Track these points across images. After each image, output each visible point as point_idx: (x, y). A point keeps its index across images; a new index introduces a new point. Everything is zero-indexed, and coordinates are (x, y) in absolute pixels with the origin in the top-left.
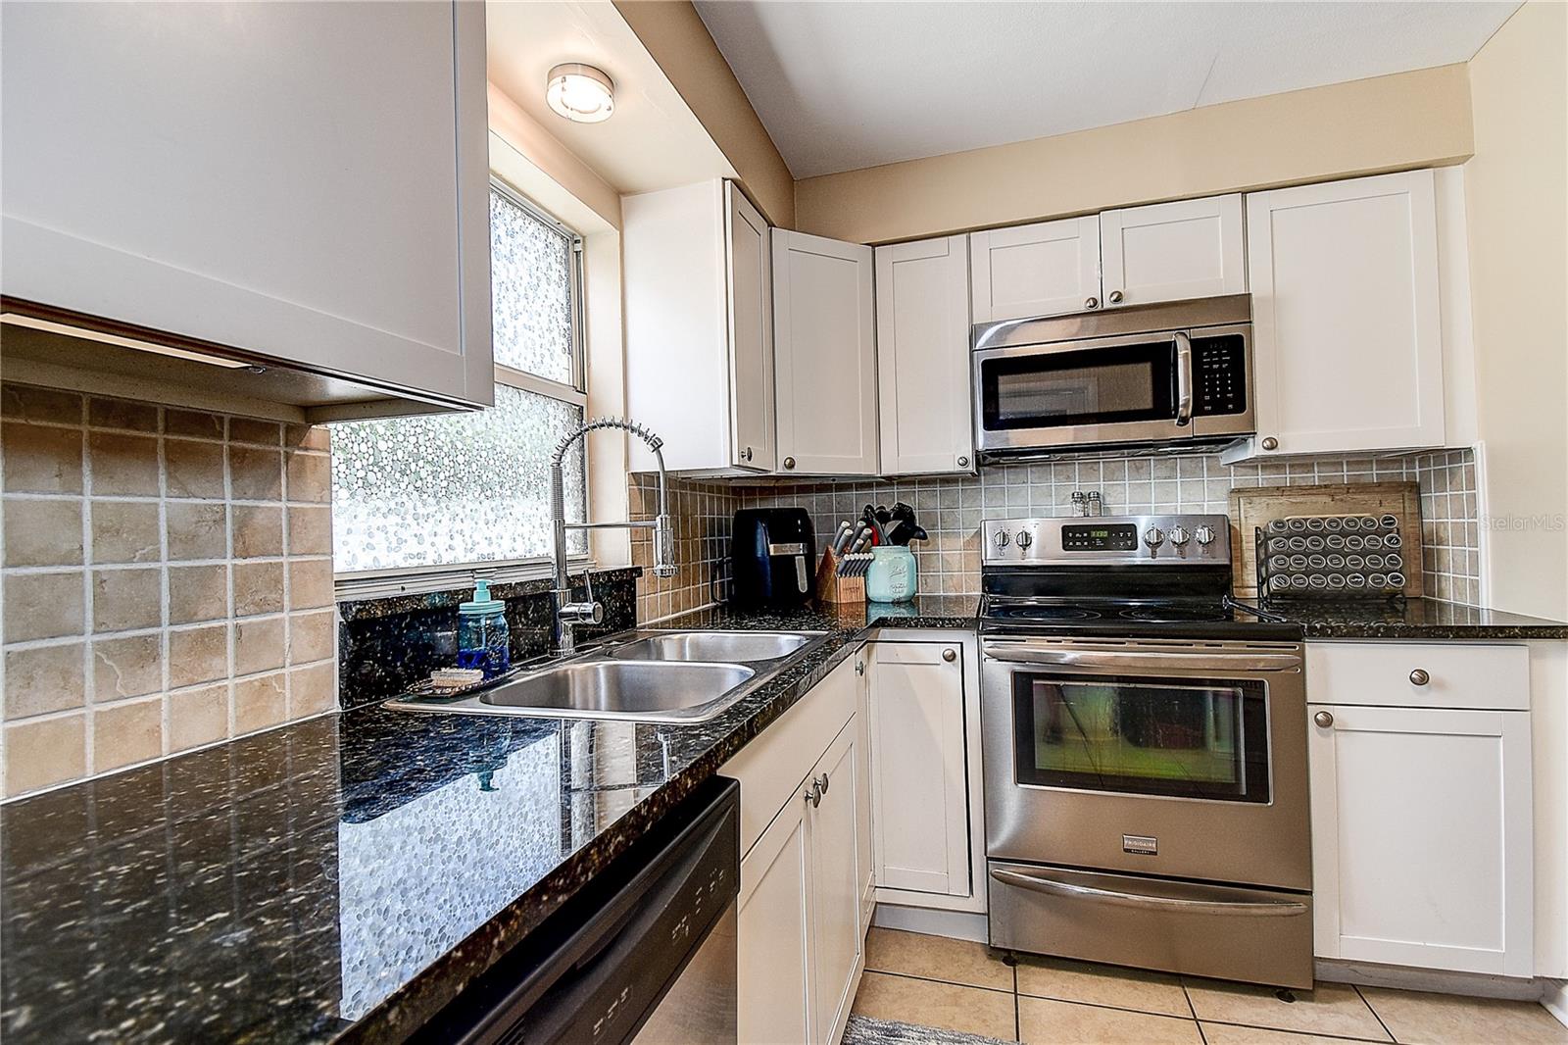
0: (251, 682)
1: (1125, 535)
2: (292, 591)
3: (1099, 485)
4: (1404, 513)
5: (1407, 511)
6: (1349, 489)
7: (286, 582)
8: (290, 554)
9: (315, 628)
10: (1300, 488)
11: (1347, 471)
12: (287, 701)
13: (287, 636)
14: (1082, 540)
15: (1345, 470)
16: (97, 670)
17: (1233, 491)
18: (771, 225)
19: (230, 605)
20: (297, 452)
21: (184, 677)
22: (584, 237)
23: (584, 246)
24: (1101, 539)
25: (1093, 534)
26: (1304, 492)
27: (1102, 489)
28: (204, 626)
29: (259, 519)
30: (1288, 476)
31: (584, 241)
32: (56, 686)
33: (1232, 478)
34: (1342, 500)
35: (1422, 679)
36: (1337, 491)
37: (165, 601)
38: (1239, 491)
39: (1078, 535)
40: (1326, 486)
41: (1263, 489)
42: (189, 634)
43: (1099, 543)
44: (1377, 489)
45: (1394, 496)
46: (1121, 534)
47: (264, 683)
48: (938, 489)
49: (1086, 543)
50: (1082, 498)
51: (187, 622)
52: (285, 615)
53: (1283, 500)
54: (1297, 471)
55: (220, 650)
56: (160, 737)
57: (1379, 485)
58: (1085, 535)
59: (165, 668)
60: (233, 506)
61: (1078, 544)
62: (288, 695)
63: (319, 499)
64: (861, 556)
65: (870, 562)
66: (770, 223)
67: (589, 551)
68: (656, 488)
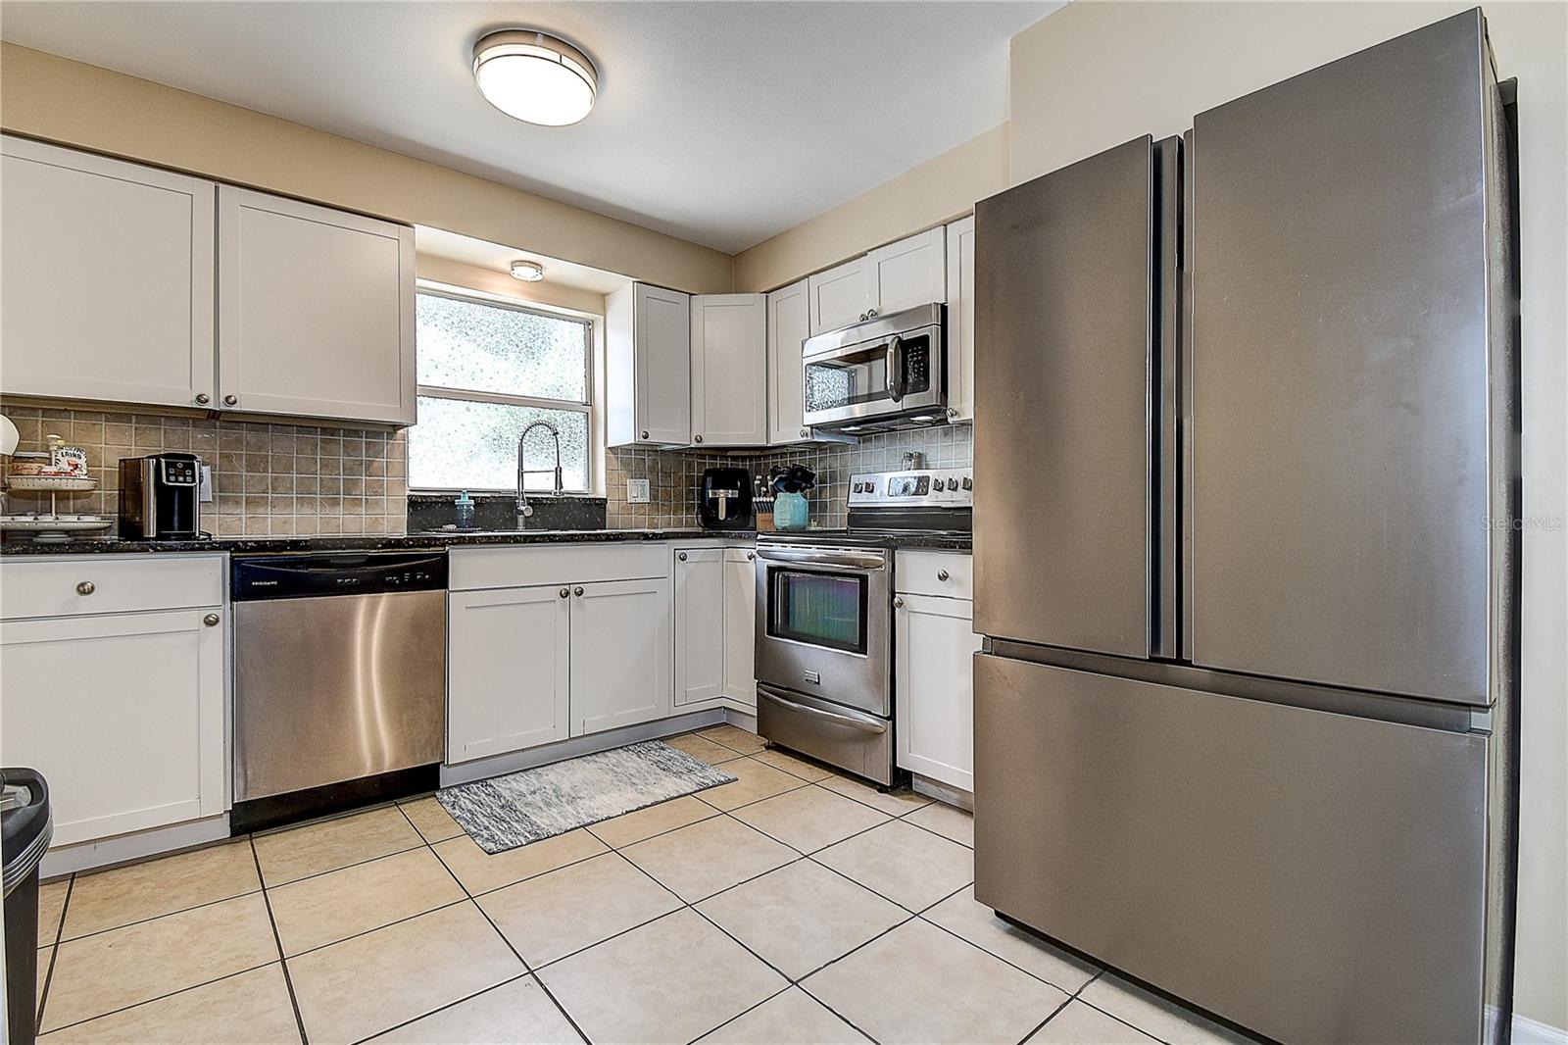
2: (387, 489)
3: (917, 448)
7: (385, 486)
8: (387, 477)
9: (397, 503)
12: (386, 526)
13: (385, 504)
19: (364, 492)
20: (391, 442)
22: (592, 321)
23: (593, 326)
27: (924, 450)
28: (355, 497)
29: (375, 464)
31: (593, 324)
32: (309, 506)
37: (342, 488)
42: (349, 498)
47: (376, 519)
50: (910, 457)
51: (349, 495)
52: (385, 497)
55: (361, 505)
59: (342, 506)
60: (365, 460)
63: (399, 458)
64: (765, 499)
65: (772, 503)
66: (691, 294)
67: (590, 490)
68: (633, 456)
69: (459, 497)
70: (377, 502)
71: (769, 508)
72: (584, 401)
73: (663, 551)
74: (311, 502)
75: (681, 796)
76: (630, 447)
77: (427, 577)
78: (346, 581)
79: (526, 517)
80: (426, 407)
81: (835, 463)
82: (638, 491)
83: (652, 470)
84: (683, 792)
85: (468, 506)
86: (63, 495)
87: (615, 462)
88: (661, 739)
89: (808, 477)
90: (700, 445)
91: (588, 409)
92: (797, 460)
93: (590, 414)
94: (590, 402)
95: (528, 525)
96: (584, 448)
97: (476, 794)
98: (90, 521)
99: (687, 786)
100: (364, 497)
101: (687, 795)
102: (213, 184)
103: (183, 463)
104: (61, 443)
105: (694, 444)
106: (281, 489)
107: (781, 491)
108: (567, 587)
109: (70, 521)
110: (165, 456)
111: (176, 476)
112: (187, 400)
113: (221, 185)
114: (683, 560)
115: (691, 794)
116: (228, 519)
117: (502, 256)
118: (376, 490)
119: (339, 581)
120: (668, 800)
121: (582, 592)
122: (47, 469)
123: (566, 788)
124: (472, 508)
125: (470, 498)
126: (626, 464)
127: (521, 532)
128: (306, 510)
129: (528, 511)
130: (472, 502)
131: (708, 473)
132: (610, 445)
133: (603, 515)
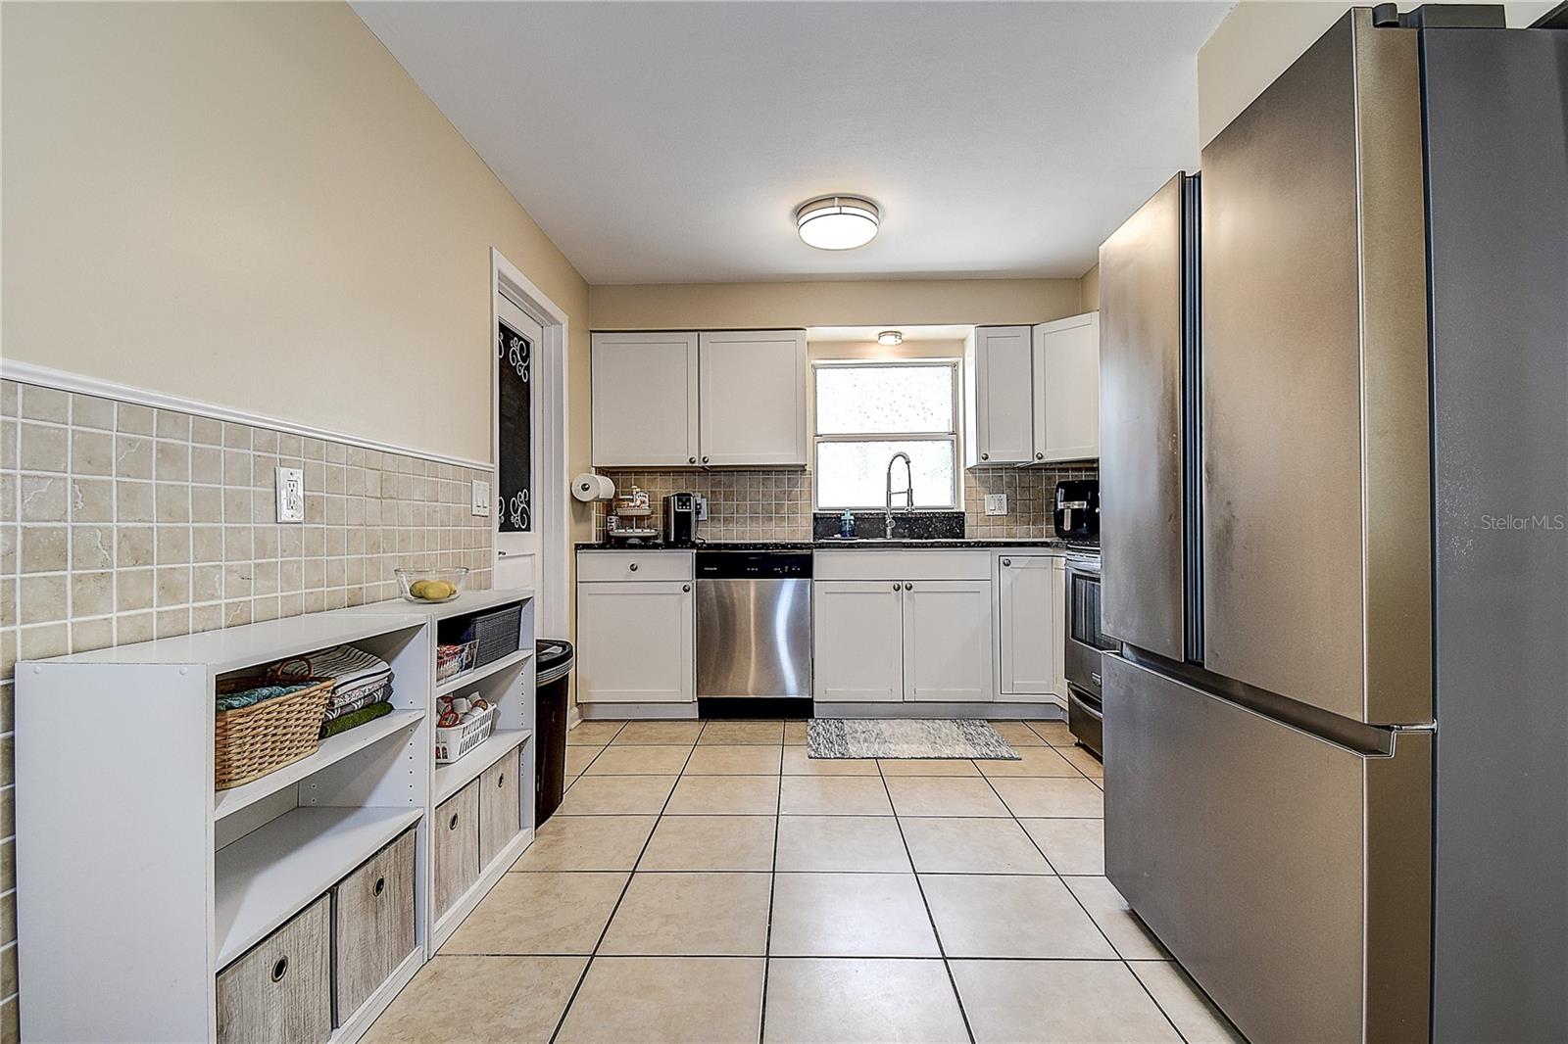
0: (791, 529)
2: (799, 510)
7: (798, 507)
8: (799, 501)
9: (806, 519)
13: (800, 519)
19: (786, 511)
20: (803, 477)
28: (781, 515)
37: (774, 509)
42: (779, 517)
47: (794, 530)
51: (778, 514)
52: (800, 515)
55: (785, 520)
59: (774, 522)
60: (787, 490)
66: (1032, 326)
68: (991, 475)
69: (845, 514)
70: (795, 519)
72: (950, 431)
74: (757, 520)
75: (962, 758)
79: (892, 528)
80: (824, 450)
82: (995, 504)
84: (964, 756)
85: (850, 519)
86: (640, 518)
87: (973, 480)
88: (988, 721)
90: (1041, 461)
91: (953, 437)
93: (954, 441)
94: (956, 431)
96: (950, 470)
97: (830, 725)
98: (647, 532)
99: (971, 752)
100: (787, 516)
101: (967, 759)
102: (696, 334)
103: (684, 499)
104: (638, 490)
105: (1037, 461)
106: (741, 512)
108: (900, 583)
109: (638, 532)
110: (677, 495)
111: (682, 506)
112: (685, 463)
113: (701, 333)
114: (1008, 565)
115: (971, 759)
116: (714, 530)
117: (871, 332)
118: (794, 510)
120: (949, 758)
121: (911, 587)
122: (632, 504)
123: (886, 735)
124: (852, 521)
125: (852, 514)
126: (983, 482)
127: (889, 539)
128: (754, 524)
129: (891, 524)
130: (852, 517)
131: (1061, 485)
132: (968, 466)
133: (962, 526)
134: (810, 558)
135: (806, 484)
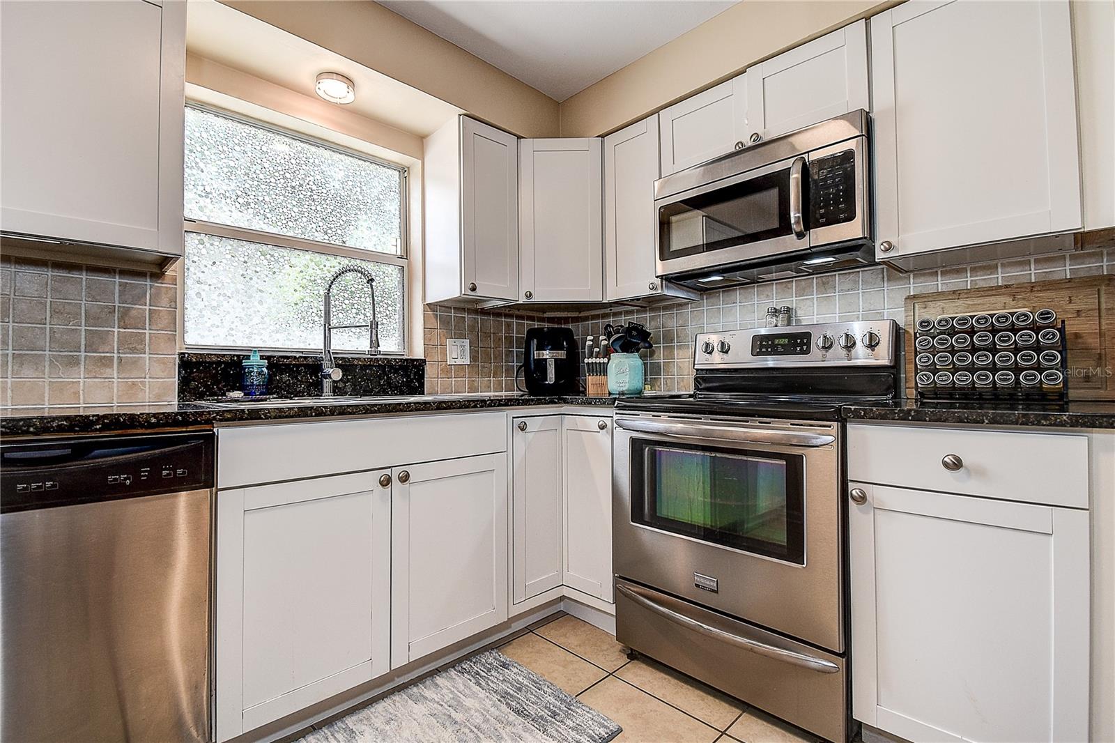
0: (127, 382)
1: (802, 341)
2: (149, 345)
3: (792, 301)
4: (1099, 309)
5: (1103, 306)
6: (1033, 287)
7: (147, 341)
8: (150, 329)
9: (164, 363)
10: (978, 290)
11: (1035, 270)
12: (147, 393)
13: (147, 364)
14: (767, 347)
15: (1033, 269)
16: (50, 365)
17: (908, 298)
18: (519, 137)
19: (116, 348)
20: (156, 285)
21: (90, 375)
22: (408, 168)
23: (409, 173)
24: (782, 345)
25: (777, 342)
26: (983, 294)
27: (794, 305)
28: (102, 355)
29: (133, 313)
30: (969, 279)
31: (409, 170)
32: (33, 368)
33: (912, 286)
34: (1024, 299)
35: (956, 465)
36: (1019, 290)
37: (83, 342)
38: (914, 297)
39: (764, 343)
40: (1007, 286)
41: (943, 293)
42: (94, 357)
43: (780, 349)
44: (1068, 285)
45: (1088, 291)
46: (799, 341)
47: (133, 383)
48: (675, 312)
49: (769, 350)
50: (775, 312)
51: (94, 352)
52: (147, 356)
53: (960, 302)
54: (978, 274)
55: (111, 366)
56: (79, 396)
57: (1070, 280)
58: (770, 342)
59: (82, 367)
60: (119, 306)
61: (764, 350)
62: (147, 391)
63: (168, 306)
64: (598, 360)
65: (605, 365)
67: (406, 350)
68: (453, 315)
69: (248, 357)
70: (135, 362)
71: (602, 370)
72: (399, 253)
73: (500, 419)
74: (37, 362)
76: (449, 305)
77: (179, 471)
78: (34, 486)
79: (334, 381)
81: (671, 321)
82: (457, 352)
83: (472, 328)
85: (260, 367)
87: (434, 320)
88: (497, 646)
89: (644, 335)
90: (529, 301)
91: (403, 262)
92: (634, 318)
93: (406, 269)
94: (406, 255)
95: (337, 390)
96: (399, 306)
100: (116, 355)
105: (522, 300)
107: (617, 352)
108: (388, 472)
114: (523, 429)
118: (133, 345)
119: (20, 487)
121: (406, 477)
124: (265, 370)
125: (262, 358)
126: (445, 322)
127: (328, 400)
128: (28, 371)
129: (337, 374)
130: (265, 363)
131: (533, 332)
132: (429, 301)
133: (421, 377)
134: (211, 440)
135: (164, 301)
